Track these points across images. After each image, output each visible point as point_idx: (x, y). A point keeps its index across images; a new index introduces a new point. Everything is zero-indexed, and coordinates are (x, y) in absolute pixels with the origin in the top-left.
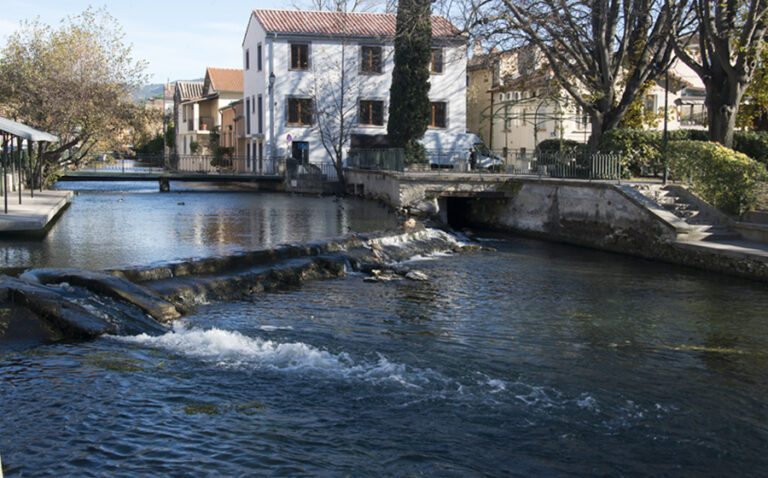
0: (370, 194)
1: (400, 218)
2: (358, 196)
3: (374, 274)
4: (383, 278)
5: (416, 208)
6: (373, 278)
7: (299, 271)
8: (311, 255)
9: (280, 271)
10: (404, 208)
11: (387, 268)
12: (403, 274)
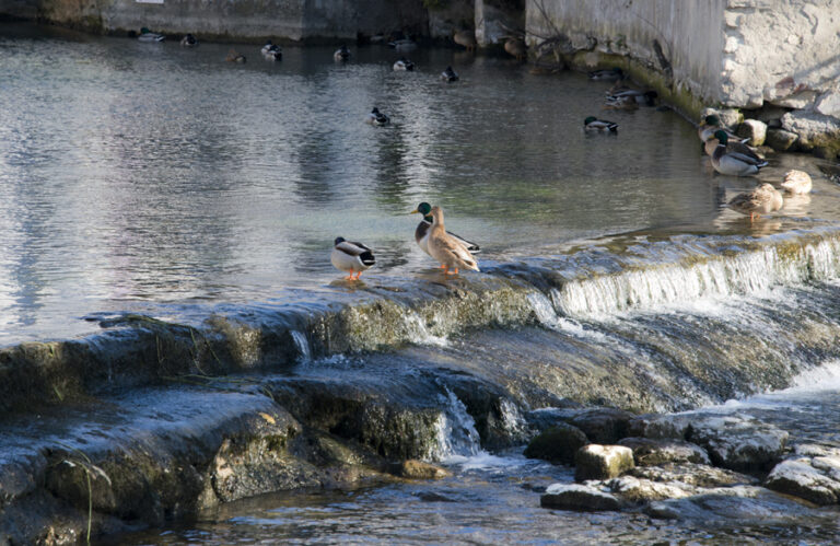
0: (558, 39)
1: (727, 165)
2: (495, 51)
3: (596, 469)
4: (645, 487)
5: (813, 113)
6: (592, 487)
7: (197, 454)
8: (262, 369)
9: (98, 457)
10: (750, 111)
11: (667, 434)
12: (757, 465)
